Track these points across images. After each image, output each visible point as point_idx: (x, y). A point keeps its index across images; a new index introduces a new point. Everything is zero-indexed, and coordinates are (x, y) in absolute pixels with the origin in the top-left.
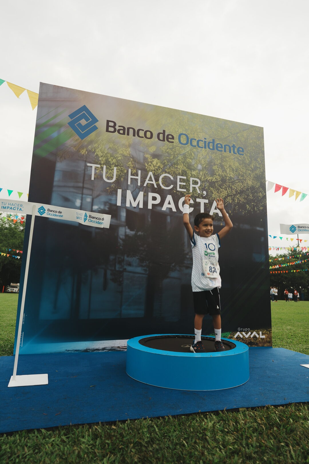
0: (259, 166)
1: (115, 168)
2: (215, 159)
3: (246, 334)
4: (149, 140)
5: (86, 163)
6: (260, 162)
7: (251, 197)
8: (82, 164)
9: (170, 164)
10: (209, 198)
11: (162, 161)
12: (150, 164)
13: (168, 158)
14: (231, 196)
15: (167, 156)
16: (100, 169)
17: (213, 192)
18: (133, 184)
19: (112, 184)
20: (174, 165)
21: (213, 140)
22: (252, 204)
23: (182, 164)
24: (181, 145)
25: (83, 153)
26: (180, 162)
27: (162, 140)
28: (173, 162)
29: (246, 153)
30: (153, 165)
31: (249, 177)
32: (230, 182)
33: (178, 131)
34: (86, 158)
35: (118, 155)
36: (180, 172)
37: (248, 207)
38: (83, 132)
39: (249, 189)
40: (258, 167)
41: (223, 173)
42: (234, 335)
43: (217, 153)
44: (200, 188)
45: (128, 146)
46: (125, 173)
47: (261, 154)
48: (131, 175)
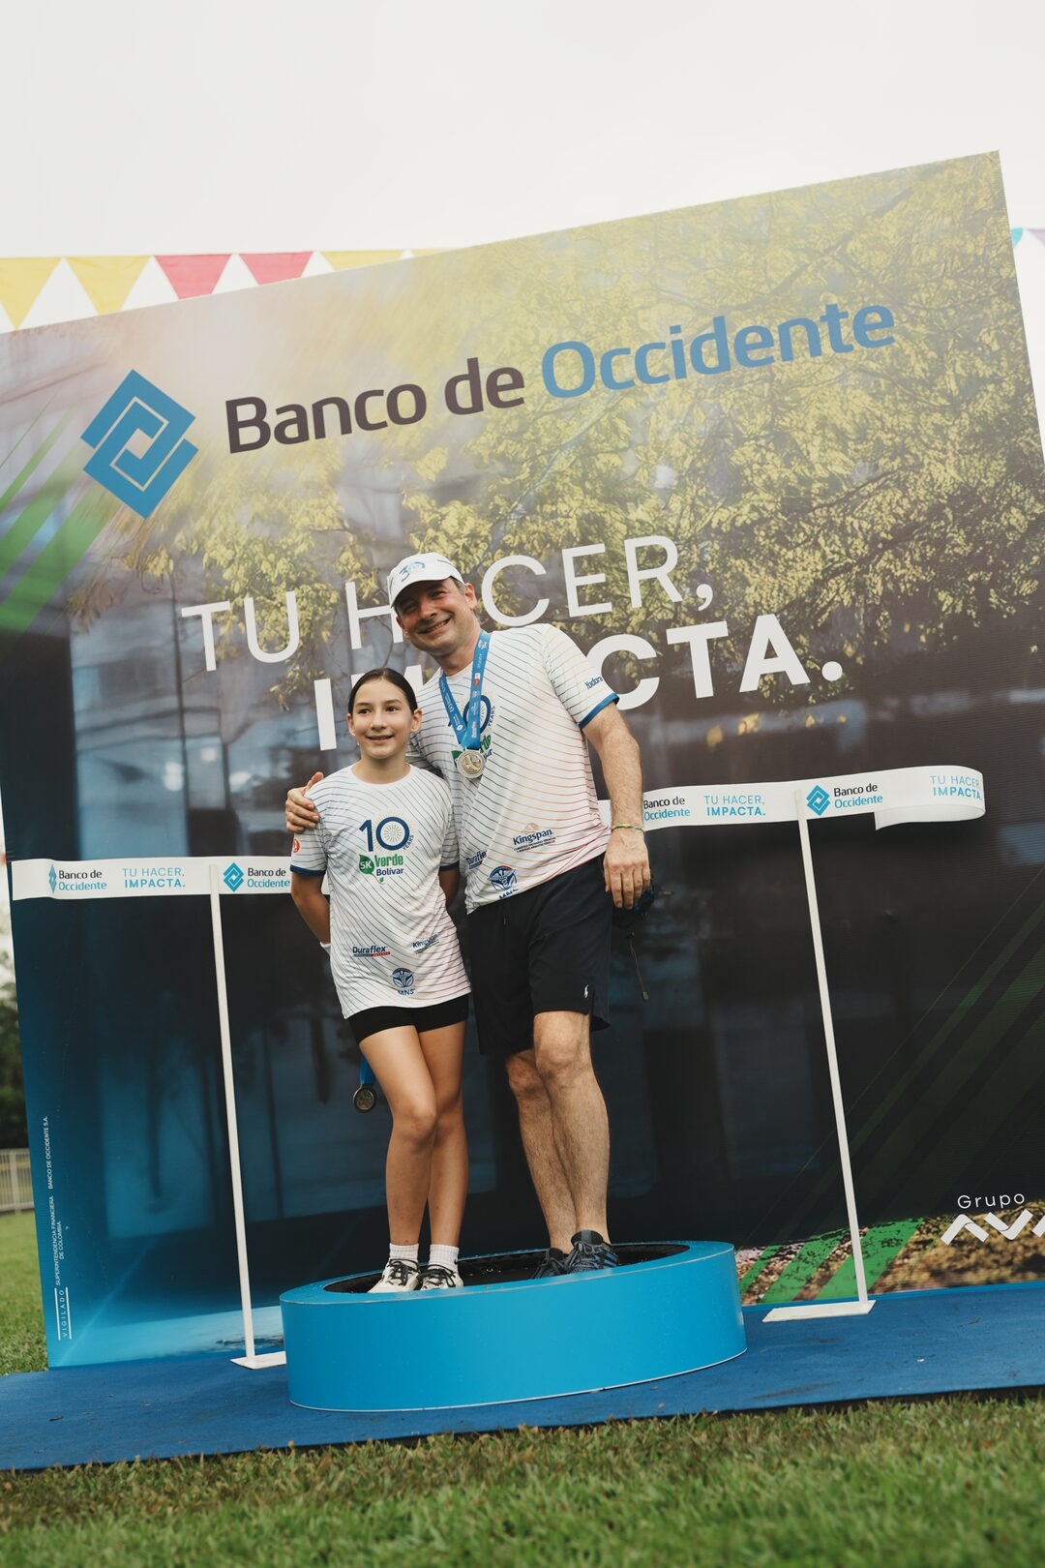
0: (989, 372)
1: (291, 597)
2: (740, 412)
3: (1008, 1220)
4: (412, 426)
5: (177, 610)
6: (995, 347)
7: (959, 543)
8: (161, 616)
9: (520, 506)
10: (732, 610)
11: (480, 505)
12: (431, 532)
13: (507, 481)
14: (847, 568)
15: (503, 476)
16: (235, 618)
17: (748, 574)
18: (374, 646)
19: (289, 664)
20: (538, 508)
21: (719, 322)
22: (970, 578)
23: (576, 488)
24: (558, 400)
25: (157, 573)
26: (564, 485)
27: (470, 405)
28: (532, 493)
29: (908, 325)
30: (446, 533)
31: (939, 447)
32: (831, 505)
33: (536, 341)
34: (173, 587)
35: (294, 535)
36: (573, 527)
37: (950, 600)
38: (147, 485)
39: (943, 506)
40: (984, 381)
41: (789, 466)
42: (939, 1233)
43: (747, 380)
44: (679, 577)
45: (327, 486)
46: (332, 605)
47: (996, 300)
48: (359, 608)
